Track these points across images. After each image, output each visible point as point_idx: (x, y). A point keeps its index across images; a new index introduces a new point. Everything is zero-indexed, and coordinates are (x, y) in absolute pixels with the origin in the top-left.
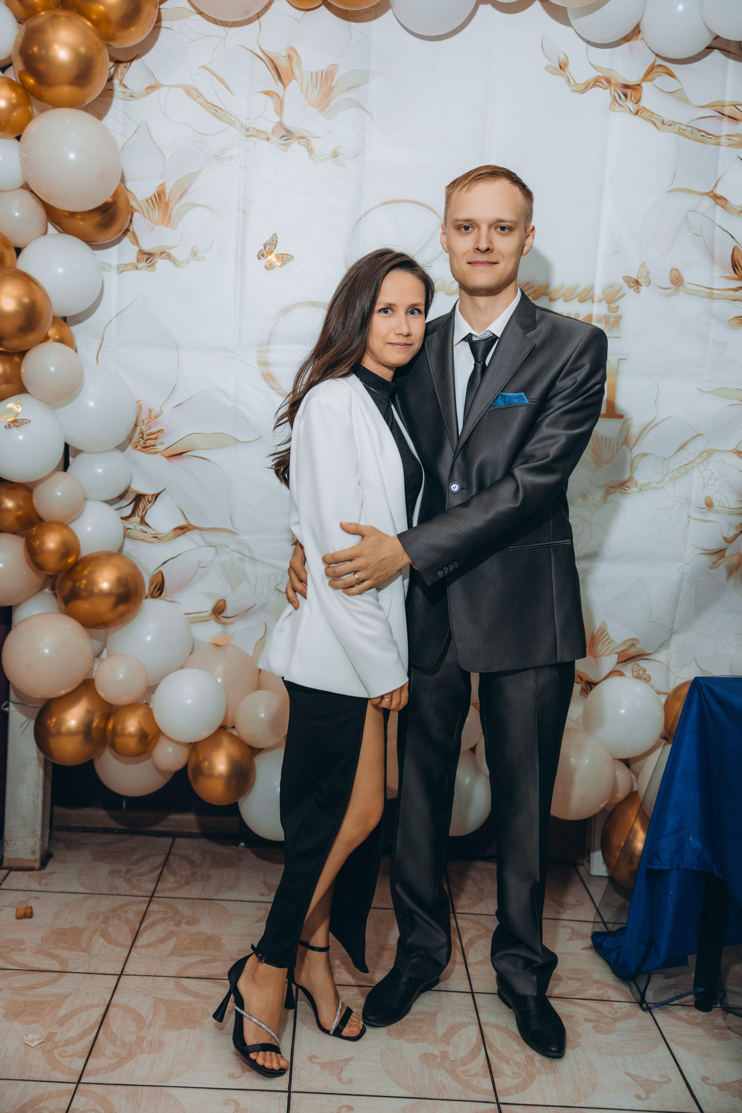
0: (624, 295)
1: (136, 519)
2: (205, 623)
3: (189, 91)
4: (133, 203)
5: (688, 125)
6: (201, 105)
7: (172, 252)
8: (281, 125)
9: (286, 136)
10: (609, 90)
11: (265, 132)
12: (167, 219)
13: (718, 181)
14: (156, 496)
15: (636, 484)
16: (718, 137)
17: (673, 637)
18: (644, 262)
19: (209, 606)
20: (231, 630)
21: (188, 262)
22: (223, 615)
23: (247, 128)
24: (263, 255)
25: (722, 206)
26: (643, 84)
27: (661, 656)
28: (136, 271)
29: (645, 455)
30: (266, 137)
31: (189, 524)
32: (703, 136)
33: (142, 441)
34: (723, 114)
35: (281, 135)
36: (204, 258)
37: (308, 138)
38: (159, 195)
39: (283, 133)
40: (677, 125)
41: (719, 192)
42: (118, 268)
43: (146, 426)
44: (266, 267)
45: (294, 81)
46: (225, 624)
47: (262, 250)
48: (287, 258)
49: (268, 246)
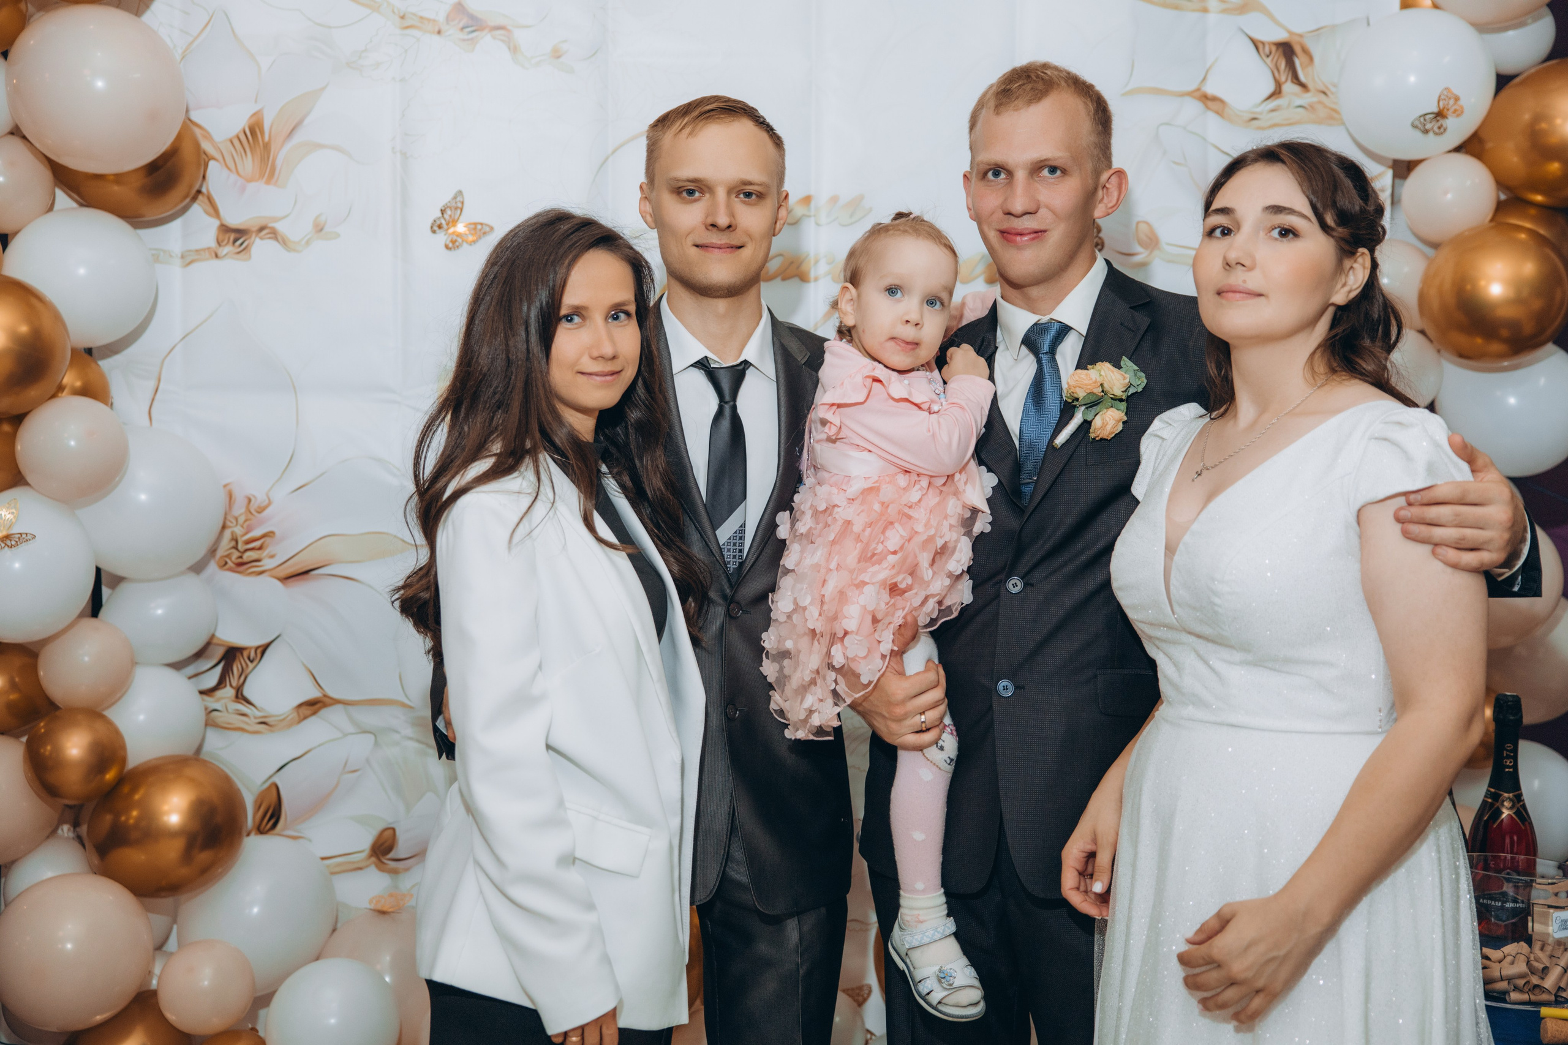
1: (228, 692)
2: (359, 872)
4: (206, 146)
7: (279, 226)
8: (460, 9)
9: (472, 26)
11: (434, 21)
12: (267, 170)
13: (1207, 72)
14: (264, 649)
19: (365, 841)
20: (406, 882)
21: (308, 243)
22: (391, 855)
23: (402, 14)
24: (440, 227)
25: (1217, 113)
28: (215, 262)
30: (436, 30)
31: (325, 696)
33: (236, 554)
35: (461, 24)
36: (337, 236)
37: (509, 27)
38: (252, 132)
39: (465, 21)
41: (1210, 89)
42: (183, 257)
43: (242, 526)
44: (447, 247)
46: (394, 872)
47: (439, 218)
48: (480, 230)
49: (449, 212)
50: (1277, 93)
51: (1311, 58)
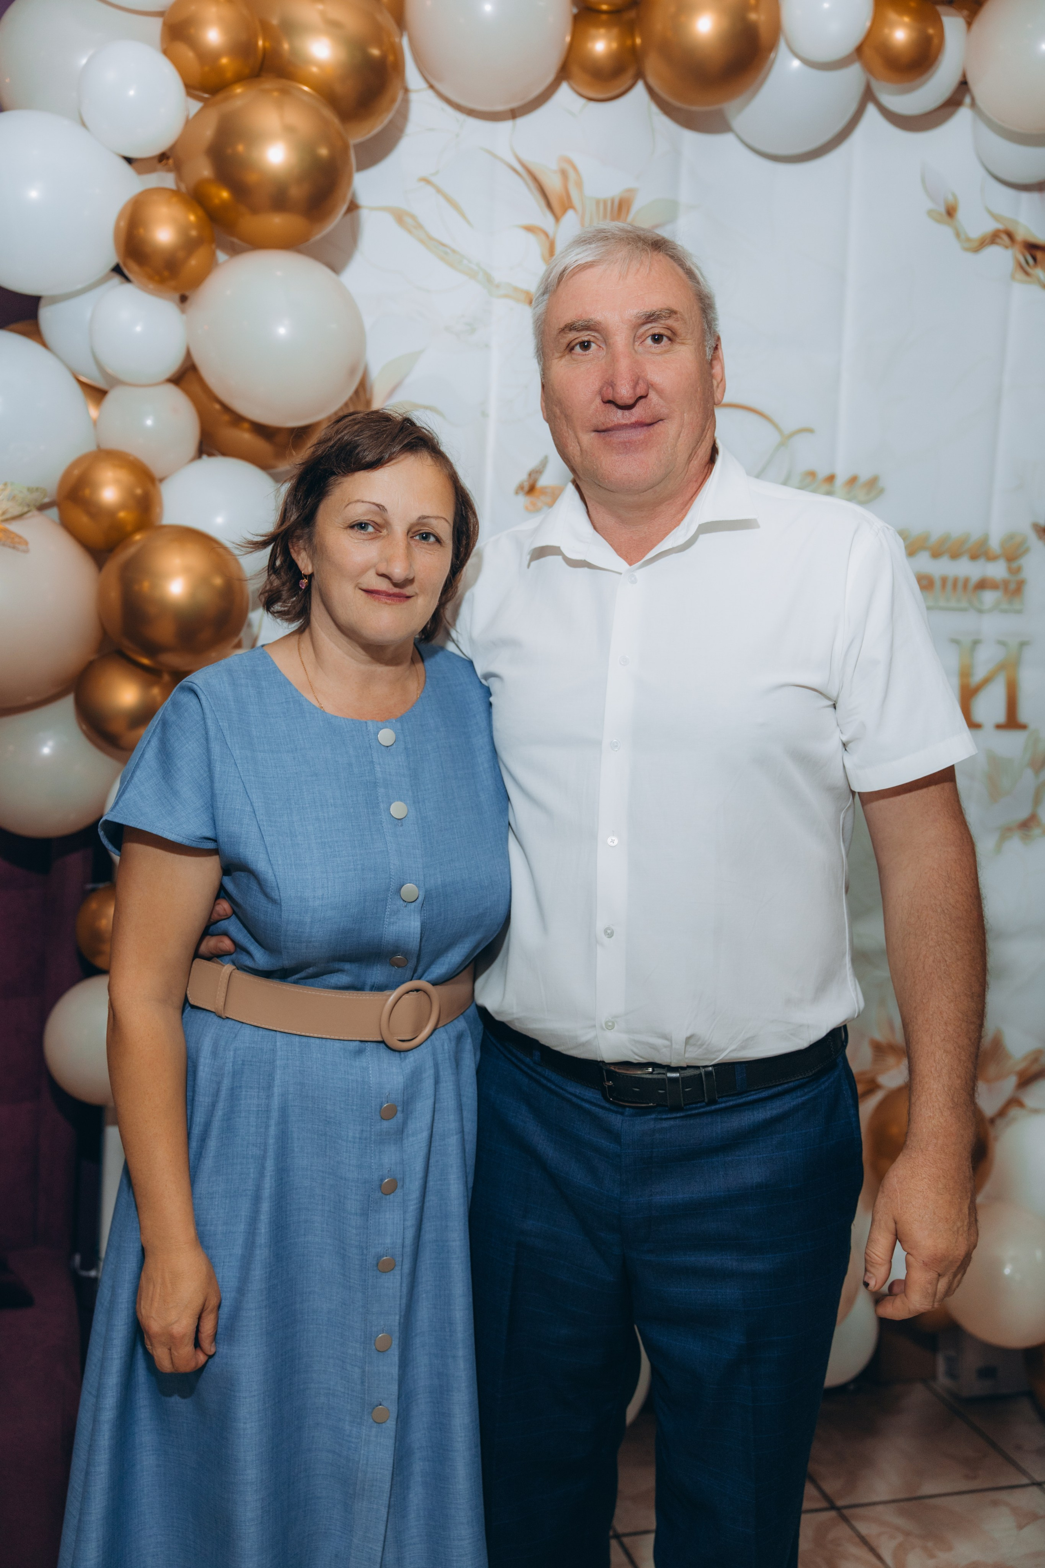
0: (1030, 549)
3: (401, 217)
6: (422, 241)
10: (1011, 250)
11: (527, 292)
15: (1040, 824)
23: (497, 284)
24: (523, 490)
44: (527, 509)
45: (570, 214)
47: (524, 482)
49: (533, 476)
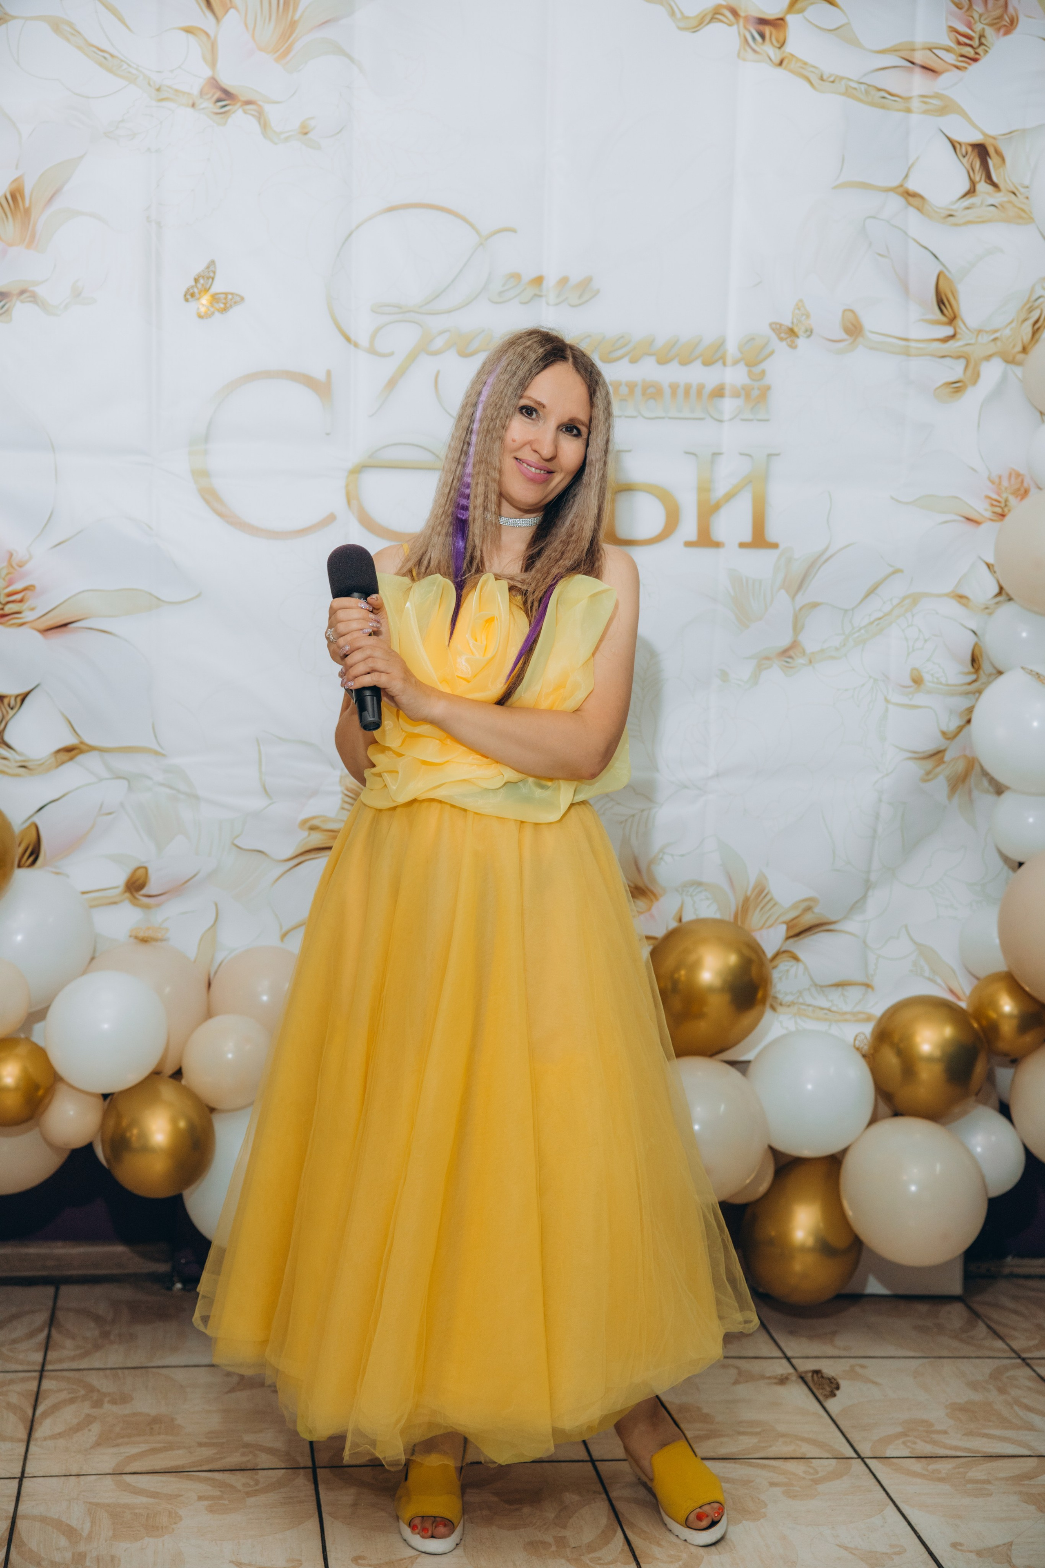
0: (772, 353)
2: (115, 906)
3: (57, 25)
5: (861, 81)
6: (79, 48)
7: (40, 291)
8: (214, 83)
9: (223, 100)
10: (735, 27)
11: (189, 94)
12: (28, 237)
13: (909, 169)
14: (24, 697)
15: (804, 653)
16: (907, 99)
17: (870, 893)
18: (801, 301)
19: (120, 878)
20: (160, 916)
21: (66, 307)
22: (144, 892)
23: (157, 87)
24: (193, 295)
25: (918, 209)
26: (790, 19)
27: (852, 925)
29: (815, 605)
30: (191, 103)
31: (82, 743)
32: (884, 98)
34: (913, 63)
35: (214, 99)
36: (94, 301)
37: (260, 103)
38: (13, 197)
39: (218, 94)
40: (843, 82)
41: (912, 186)
43: (4, 580)
44: (197, 314)
45: (232, 11)
46: (147, 907)
47: (192, 287)
48: (231, 300)
49: (202, 281)
50: (972, 191)
51: (1003, 160)
